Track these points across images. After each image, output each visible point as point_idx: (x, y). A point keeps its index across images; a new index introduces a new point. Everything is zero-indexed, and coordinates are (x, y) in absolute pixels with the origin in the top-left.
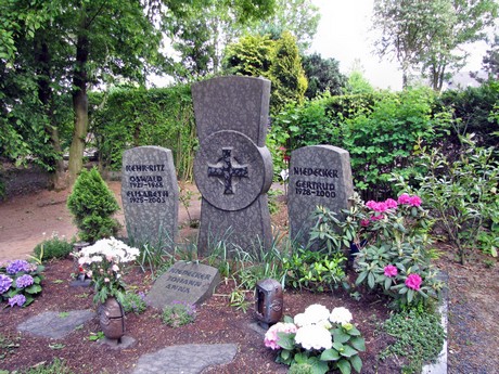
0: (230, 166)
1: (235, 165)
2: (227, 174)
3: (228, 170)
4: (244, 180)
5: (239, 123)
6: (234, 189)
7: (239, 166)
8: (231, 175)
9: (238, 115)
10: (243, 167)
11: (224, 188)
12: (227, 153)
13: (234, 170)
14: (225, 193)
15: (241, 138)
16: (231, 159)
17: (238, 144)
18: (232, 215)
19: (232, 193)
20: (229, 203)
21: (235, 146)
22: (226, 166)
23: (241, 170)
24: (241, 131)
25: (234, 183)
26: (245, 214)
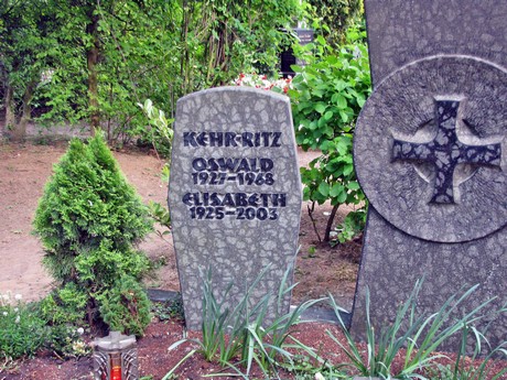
0: (453, 139)
1: (465, 139)
2: (442, 159)
3: (447, 149)
4: (486, 173)
5: (486, 37)
6: (457, 194)
7: (477, 142)
8: (454, 162)
9: (488, 16)
10: (488, 142)
11: (430, 191)
12: (450, 109)
13: (464, 149)
14: (433, 202)
15: (489, 76)
16: (458, 123)
17: (479, 88)
18: (446, 251)
19: (451, 201)
20: (441, 225)
21: (470, 94)
22: (443, 140)
23: (482, 149)
24: (490, 56)
25: (458, 180)
26: (482, 251)
